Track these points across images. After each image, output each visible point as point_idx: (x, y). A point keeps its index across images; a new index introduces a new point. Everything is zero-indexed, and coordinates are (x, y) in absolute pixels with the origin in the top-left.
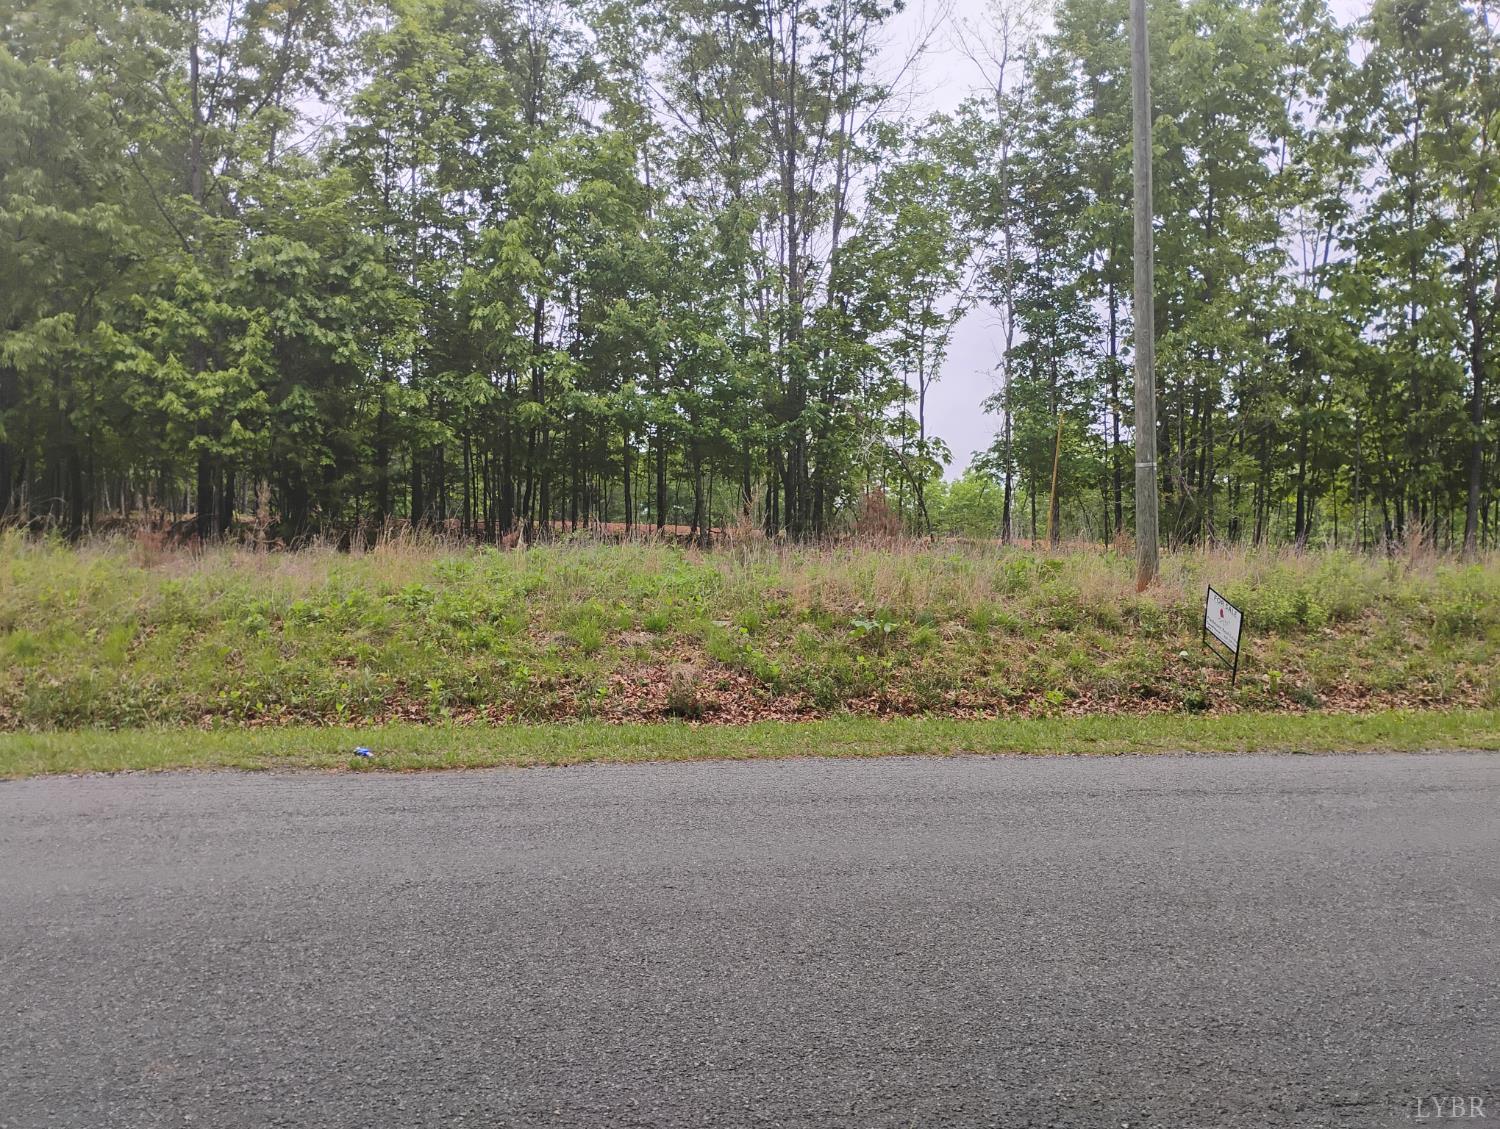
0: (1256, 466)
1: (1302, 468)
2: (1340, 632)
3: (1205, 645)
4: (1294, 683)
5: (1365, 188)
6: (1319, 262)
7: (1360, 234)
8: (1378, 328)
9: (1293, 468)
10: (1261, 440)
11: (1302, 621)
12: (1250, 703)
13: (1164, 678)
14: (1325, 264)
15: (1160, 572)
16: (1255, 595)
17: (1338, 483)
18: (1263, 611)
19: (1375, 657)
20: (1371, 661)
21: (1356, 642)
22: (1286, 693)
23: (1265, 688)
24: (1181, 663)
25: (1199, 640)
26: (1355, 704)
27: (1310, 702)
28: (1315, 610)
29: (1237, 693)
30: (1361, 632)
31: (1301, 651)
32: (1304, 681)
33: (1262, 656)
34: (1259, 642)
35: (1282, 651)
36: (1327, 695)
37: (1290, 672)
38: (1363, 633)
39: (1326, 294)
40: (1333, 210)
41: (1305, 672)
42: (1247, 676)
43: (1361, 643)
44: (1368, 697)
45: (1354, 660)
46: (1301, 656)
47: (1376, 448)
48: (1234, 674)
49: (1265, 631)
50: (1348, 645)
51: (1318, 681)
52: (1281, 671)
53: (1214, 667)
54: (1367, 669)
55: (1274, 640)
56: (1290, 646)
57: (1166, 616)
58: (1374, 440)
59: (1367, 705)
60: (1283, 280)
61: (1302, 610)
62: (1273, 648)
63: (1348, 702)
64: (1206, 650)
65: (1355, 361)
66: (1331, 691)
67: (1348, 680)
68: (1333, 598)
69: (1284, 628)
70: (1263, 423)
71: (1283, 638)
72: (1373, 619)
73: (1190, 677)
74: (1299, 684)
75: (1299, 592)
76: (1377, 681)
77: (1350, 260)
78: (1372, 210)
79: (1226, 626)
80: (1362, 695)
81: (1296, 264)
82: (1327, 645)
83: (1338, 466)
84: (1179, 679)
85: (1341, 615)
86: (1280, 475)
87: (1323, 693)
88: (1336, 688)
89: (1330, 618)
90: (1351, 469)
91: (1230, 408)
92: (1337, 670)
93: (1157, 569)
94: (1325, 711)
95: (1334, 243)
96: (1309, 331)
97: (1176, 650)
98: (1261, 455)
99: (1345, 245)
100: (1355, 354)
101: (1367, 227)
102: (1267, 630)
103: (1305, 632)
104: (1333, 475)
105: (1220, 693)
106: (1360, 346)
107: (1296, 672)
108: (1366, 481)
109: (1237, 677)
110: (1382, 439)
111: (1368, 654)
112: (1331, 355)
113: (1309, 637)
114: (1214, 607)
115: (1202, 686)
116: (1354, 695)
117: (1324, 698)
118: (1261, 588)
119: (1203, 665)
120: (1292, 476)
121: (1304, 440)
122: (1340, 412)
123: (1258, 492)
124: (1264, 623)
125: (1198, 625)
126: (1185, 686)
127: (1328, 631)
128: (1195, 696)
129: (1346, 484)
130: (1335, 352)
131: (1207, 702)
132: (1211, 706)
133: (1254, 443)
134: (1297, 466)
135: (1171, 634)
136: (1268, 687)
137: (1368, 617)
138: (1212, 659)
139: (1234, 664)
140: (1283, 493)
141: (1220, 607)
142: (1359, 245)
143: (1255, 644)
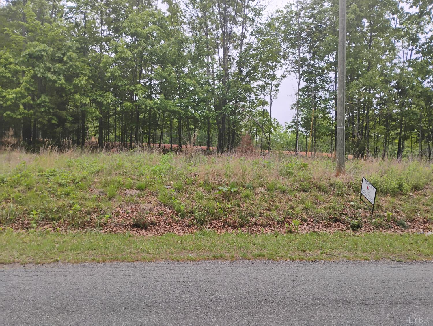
0: (384, 129)
1: (401, 130)
2: (416, 195)
3: (361, 200)
4: (397, 217)
5: (425, 32)
6: (409, 58)
7: (423, 49)
8: (428, 83)
9: (397, 130)
10: (387, 120)
11: (400, 190)
12: (379, 226)
13: (343, 214)
14: (411, 59)
15: (345, 169)
16: (382, 179)
17: (413, 136)
18: (386, 186)
19: (430, 206)
20: (428, 208)
21: (422, 199)
22: (394, 221)
23: (385, 219)
24: (351, 207)
25: (359, 197)
26: (422, 227)
27: (404, 226)
28: (406, 186)
29: (373, 221)
30: (424, 195)
31: (400, 203)
32: (401, 216)
33: (384, 205)
34: (383, 198)
35: (392, 203)
36: (411, 222)
37: (395, 212)
38: (425, 195)
39: (410, 69)
40: (414, 40)
41: (402, 212)
42: (378, 213)
43: (424, 199)
44: (428, 224)
45: (421, 207)
46: (400, 205)
47: (427, 124)
48: (372, 212)
49: (386, 194)
50: (419, 200)
51: (407, 217)
52: (392, 212)
53: (365, 209)
54: (427, 211)
55: (389, 198)
56: (395, 201)
57: (346, 187)
58: (426, 121)
59: (427, 228)
60: (396, 64)
61: (401, 186)
62: (389, 202)
63: (419, 226)
64: (361, 202)
65: (421, 92)
66: (412, 220)
67: (420, 216)
68: (413, 181)
69: (393, 193)
70: (388, 114)
71: (393, 197)
72: (429, 190)
73: (354, 213)
74: (399, 217)
75: (400, 178)
76: (431, 217)
77: (419, 57)
78: (428, 40)
79: (369, 193)
80: (425, 223)
81: (400, 58)
82: (411, 200)
83: (413, 130)
84: (349, 214)
85: (416, 188)
86: (393, 133)
87: (409, 221)
88: (414, 219)
89: (412, 189)
90: (418, 131)
91: (376, 109)
92: (415, 211)
93: (344, 168)
94: (410, 230)
95: (414, 52)
96: (404, 81)
97: (350, 201)
98: (387, 125)
99: (418, 52)
100: (421, 90)
101: (426, 46)
102: (387, 193)
103: (402, 195)
104: (411, 133)
105: (366, 221)
106: (422, 87)
107: (398, 212)
108: (423, 135)
109: (373, 214)
110: (429, 121)
111: (427, 205)
112: (412, 90)
113: (404, 197)
114: (365, 185)
115: (359, 218)
116: (422, 223)
117: (409, 224)
118: (384, 177)
119: (360, 208)
120: (397, 133)
121: (401, 120)
122: (415, 111)
123: (385, 139)
124: (385, 191)
125: (358, 191)
126: (351, 217)
127: (411, 194)
128: (356, 222)
129: (415, 136)
130: (414, 89)
131: (361, 225)
132: (362, 226)
133: (384, 121)
134: (399, 130)
135: (348, 194)
136: (386, 219)
137: (427, 189)
138: (363, 206)
139: (373, 208)
140: (394, 139)
141: (367, 185)
142: (422, 52)
143: (382, 199)
